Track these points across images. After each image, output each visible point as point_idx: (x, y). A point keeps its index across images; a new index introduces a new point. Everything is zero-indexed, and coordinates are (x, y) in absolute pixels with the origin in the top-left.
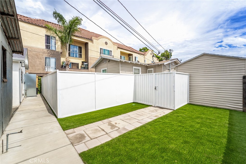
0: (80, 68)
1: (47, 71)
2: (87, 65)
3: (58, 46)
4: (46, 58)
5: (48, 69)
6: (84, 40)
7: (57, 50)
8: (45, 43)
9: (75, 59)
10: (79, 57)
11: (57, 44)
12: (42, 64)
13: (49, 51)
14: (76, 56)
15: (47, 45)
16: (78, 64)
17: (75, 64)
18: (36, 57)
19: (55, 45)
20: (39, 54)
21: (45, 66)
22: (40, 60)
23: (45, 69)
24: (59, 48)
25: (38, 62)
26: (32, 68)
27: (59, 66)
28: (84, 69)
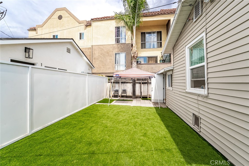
0: (159, 62)
1: (116, 69)
2: (168, 56)
3: (128, 37)
4: (116, 54)
5: (117, 67)
6: (163, 17)
7: (127, 42)
8: (116, 37)
9: (153, 51)
10: (158, 47)
11: (127, 35)
12: (112, 62)
13: (119, 45)
14: (154, 47)
15: (117, 38)
16: (156, 57)
17: (153, 58)
18: (107, 55)
19: (125, 36)
20: (110, 51)
21: (115, 64)
22: (110, 58)
23: (115, 68)
24: (129, 39)
25: (108, 61)
26: (104, 67)
27: (129, 62)
28: (164, 62)
